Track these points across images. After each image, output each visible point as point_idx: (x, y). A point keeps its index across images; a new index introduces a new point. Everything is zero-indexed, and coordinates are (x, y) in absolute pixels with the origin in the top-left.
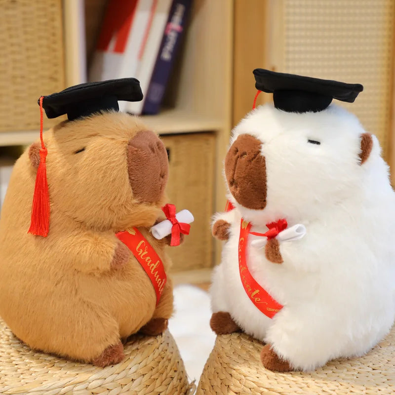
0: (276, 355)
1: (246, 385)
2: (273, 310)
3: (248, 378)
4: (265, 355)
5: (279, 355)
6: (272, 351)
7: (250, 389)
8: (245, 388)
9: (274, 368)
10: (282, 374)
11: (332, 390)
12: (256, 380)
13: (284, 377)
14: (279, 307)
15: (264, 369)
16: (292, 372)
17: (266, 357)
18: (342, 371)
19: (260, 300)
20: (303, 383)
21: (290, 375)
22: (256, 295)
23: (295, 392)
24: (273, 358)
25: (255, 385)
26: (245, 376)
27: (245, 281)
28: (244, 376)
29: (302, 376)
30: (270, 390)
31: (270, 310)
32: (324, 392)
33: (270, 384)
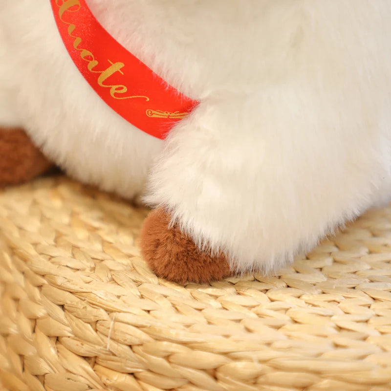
0: (190, 241)
1: (119, 336)
2: (165, 115)
3: (121, 316)
4: (158, 244)
5: (197, 239)
6: (175, 230)
7: (130, 346)
8: (115, 344)
9: (184, 276)
10: (210, 290)
11: (358, 322)
12: (145, 320)
13: (216, 297)
14: (187, 107)
15: (154, 280)
16: (233, 280)
17: (160, 250)
18: (356, 255)
19: (125, 90)
20: (276, 310)
21: (231, 290)
22: (115, 79)
23: (269, 344)
24: (182, 249)
25: (144, 337)
26: (109, 311)
27: (78, 41)
28: (106, 310)
29: (264, 287)
30: (193, 348)
31: (156, 114)
32: (344, 333)
33: (188, 326)
